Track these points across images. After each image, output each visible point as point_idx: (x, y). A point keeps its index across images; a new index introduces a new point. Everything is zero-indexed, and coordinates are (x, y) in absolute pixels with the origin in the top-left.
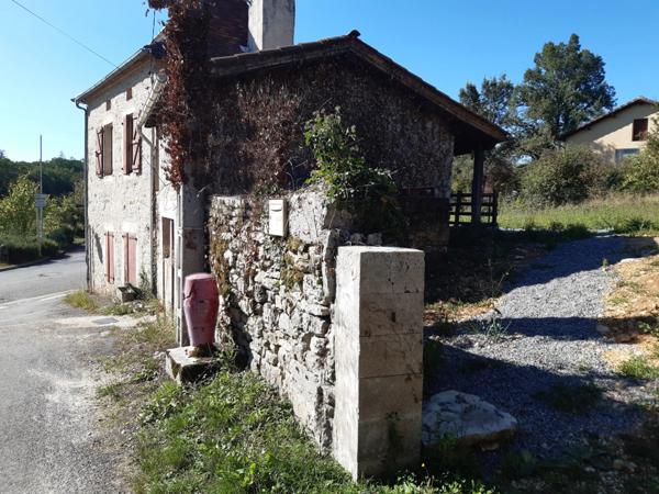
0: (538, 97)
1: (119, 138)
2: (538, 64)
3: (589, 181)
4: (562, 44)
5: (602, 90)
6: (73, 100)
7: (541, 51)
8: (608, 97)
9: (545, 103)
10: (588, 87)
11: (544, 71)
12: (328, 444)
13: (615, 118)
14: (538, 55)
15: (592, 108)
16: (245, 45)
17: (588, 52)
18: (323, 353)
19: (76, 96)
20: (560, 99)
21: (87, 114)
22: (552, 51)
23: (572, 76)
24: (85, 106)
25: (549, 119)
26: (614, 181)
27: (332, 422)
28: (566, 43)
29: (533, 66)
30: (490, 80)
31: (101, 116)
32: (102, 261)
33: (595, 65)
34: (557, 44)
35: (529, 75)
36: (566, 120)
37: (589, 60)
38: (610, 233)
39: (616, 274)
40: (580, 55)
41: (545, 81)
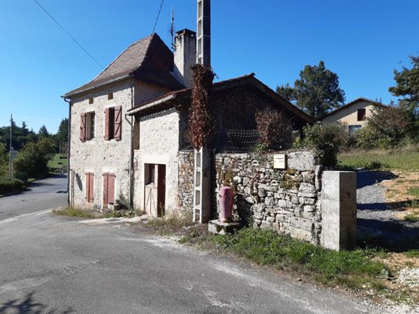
0: (304, 96)
1: (101, 120)
2: (302, 77)
3: (339, 143)
4: (315, 66)
5: (338, 92)
6: (62, 97)
7: (303, 70)
8: (341, 96)
9: (308, 99)
10: (329, 90)
11: (305, 81)
12: (319, 243)
13: (347, 109)
14: (302, 72)
15: (332, 102)
16: (172, 71)
17: (329, 71)
18: (314, 211)
19: (64, 95)
20: (315, 97)
21: (71, 104)
22: (310, 70)
23: (321, 84)
24: (69, 100)
25: (310, 108)
26: (352, 143)
27: (320, 235)
28: (318, 66)
29: (299, 78)
30: (280, 86)
31: (83, 107)
32: (81, 189)
33: (333, 78)
34: (312, 66)
35: (297, 83)
36: (318, 108)
37: (329, 76)
38: (362, 170)
39: (384, 187)
40: (325, 73)
41: (306, 86)
